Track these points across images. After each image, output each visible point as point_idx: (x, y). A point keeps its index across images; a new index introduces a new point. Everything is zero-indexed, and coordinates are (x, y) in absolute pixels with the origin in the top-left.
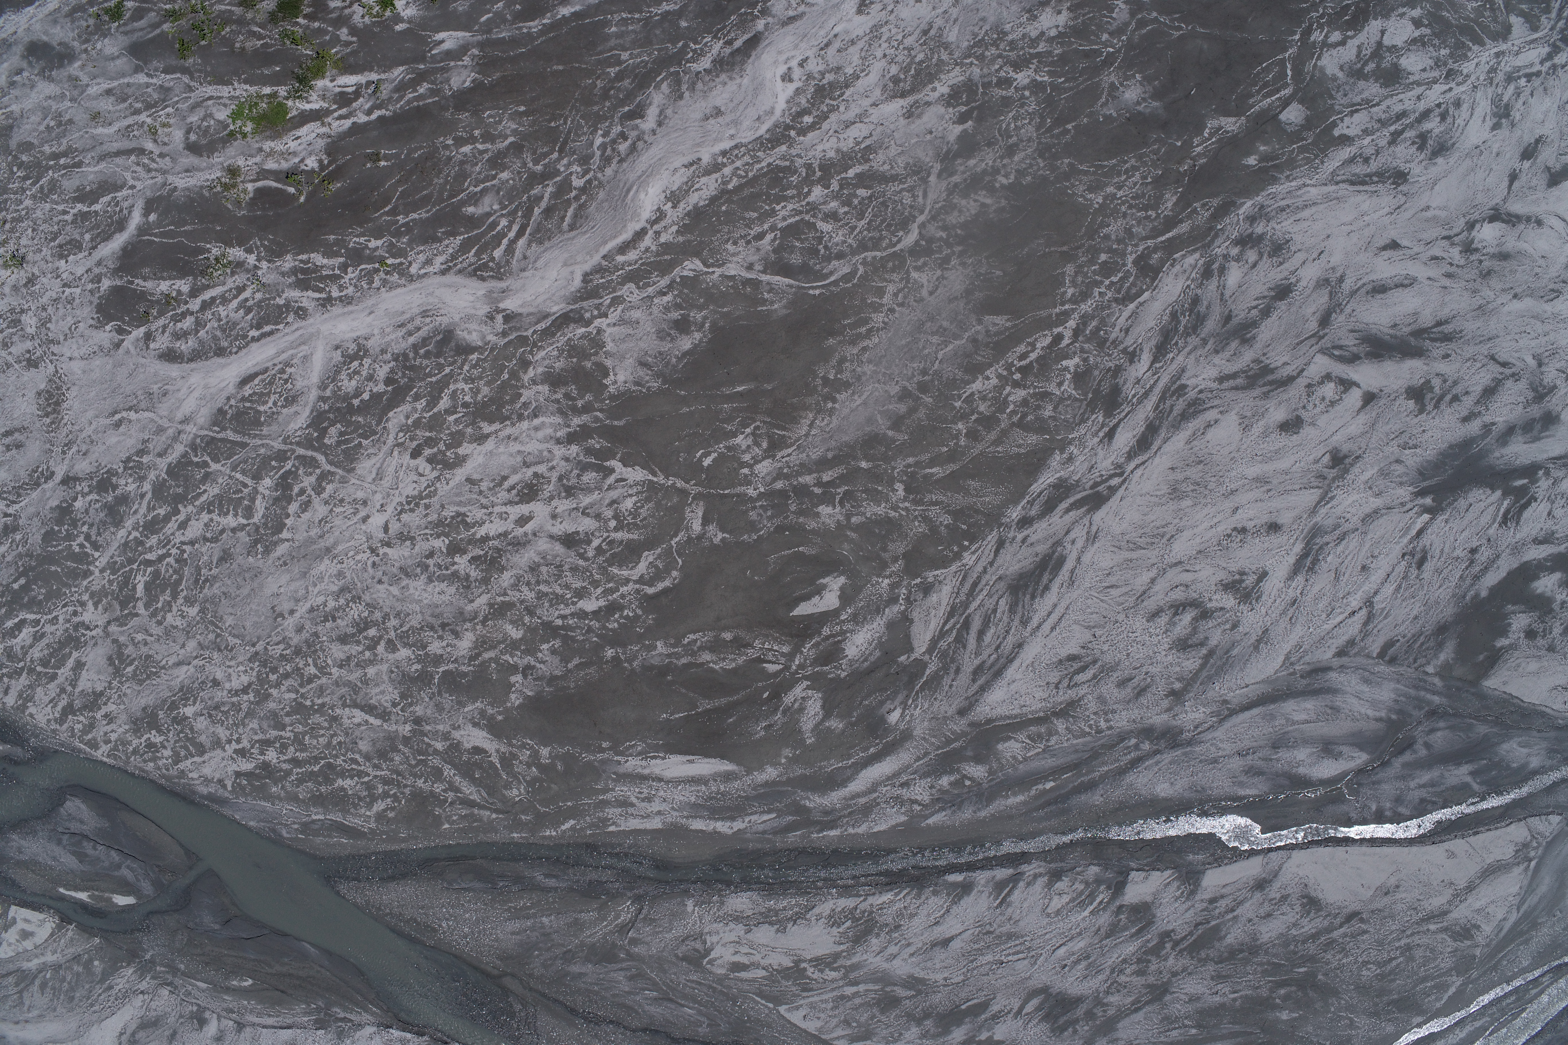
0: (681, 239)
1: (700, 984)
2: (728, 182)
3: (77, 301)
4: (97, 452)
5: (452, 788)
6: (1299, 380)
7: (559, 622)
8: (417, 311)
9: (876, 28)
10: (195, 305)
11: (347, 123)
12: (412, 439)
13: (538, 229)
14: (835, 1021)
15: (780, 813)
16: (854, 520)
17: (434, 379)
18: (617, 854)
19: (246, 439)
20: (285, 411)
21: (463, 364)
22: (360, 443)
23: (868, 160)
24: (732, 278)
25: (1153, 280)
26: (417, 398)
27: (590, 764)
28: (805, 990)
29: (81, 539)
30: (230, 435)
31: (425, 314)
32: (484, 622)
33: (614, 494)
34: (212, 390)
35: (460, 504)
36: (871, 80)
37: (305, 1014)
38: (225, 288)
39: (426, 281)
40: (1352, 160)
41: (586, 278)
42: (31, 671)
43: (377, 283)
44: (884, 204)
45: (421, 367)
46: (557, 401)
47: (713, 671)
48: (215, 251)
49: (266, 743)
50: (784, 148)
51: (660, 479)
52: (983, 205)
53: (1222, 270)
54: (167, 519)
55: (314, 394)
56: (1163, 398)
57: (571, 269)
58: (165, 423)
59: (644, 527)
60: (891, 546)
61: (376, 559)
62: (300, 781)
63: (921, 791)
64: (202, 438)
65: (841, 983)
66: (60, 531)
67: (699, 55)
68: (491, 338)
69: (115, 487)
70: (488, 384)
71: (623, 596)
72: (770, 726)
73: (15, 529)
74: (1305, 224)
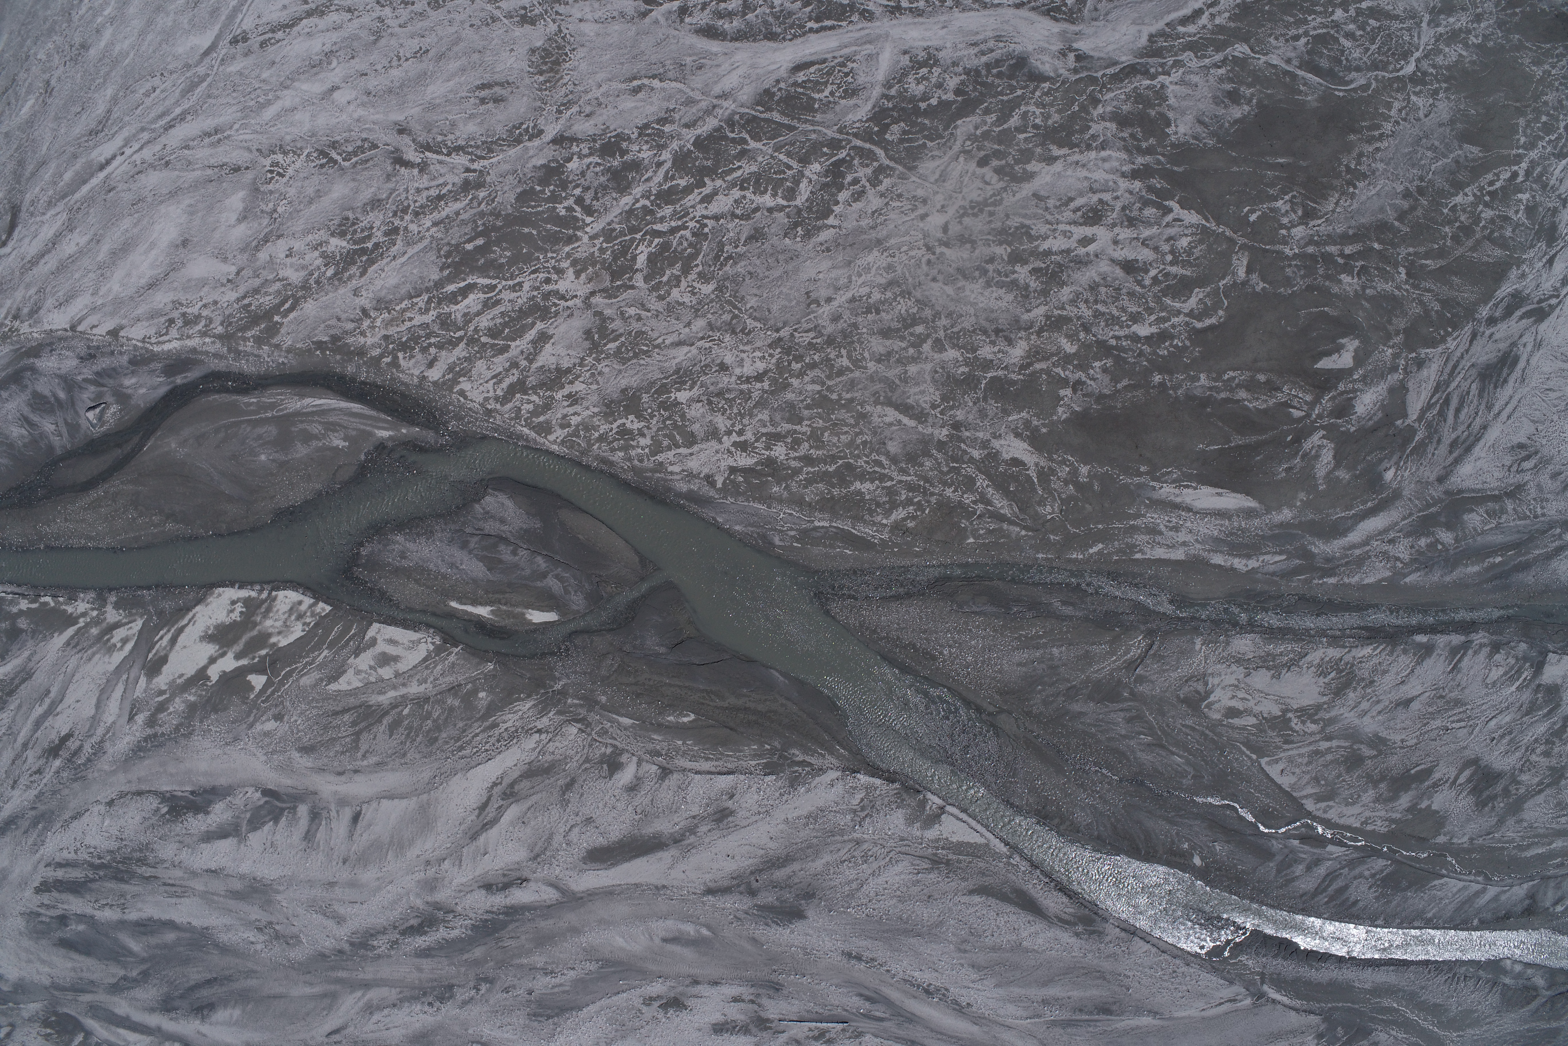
0: (1232, 25)
1: (1193, 729)
4: (604, 116)
5: (984, 500)
7: (1113, 342)
8: (990, 34)
12: (979, 149)
14: (1307, 777)
15: (1291, 556)
16: (1368, 291)
17: (1005, 98)
19: (795, 123)
20: (843, 102)
21: (1035, 90)
22: (924, 145)
24: (1274, 66)
26: (987, 111)
27: (1126, 486)
28: (1286, 742)
29: (571, 202)
30: (776, 116)
31: (998, 38)
32: (1039, 333)
33: (1171, 231)
34: (759, 71)
35: (1025, 216)
37: (755, 756)
39: (1000, 11)
41: (1151, 37)
42: (472, 341)
44: (1389, 36)
45: (992, 84)
46: (1123, 139)
47: (1247, 408)
49: (776, 437)
51: (1212, 225)
52: (1461, 55)
54: (688, 190)
55: (877, 92)
57: (1138, 28)
58: (697, 95)
59: (1197, 265)
61: (932, 257)
62: (809, 482)
63: (1402, 550)
64: (742, 116)
65: (1318, 737)
66: (543, 192)
68: (1062, 71)
69: (624, 153)
70: (1059, 111)
71: (1173, 326)
72: (1290, 469)
73: (480, 185)
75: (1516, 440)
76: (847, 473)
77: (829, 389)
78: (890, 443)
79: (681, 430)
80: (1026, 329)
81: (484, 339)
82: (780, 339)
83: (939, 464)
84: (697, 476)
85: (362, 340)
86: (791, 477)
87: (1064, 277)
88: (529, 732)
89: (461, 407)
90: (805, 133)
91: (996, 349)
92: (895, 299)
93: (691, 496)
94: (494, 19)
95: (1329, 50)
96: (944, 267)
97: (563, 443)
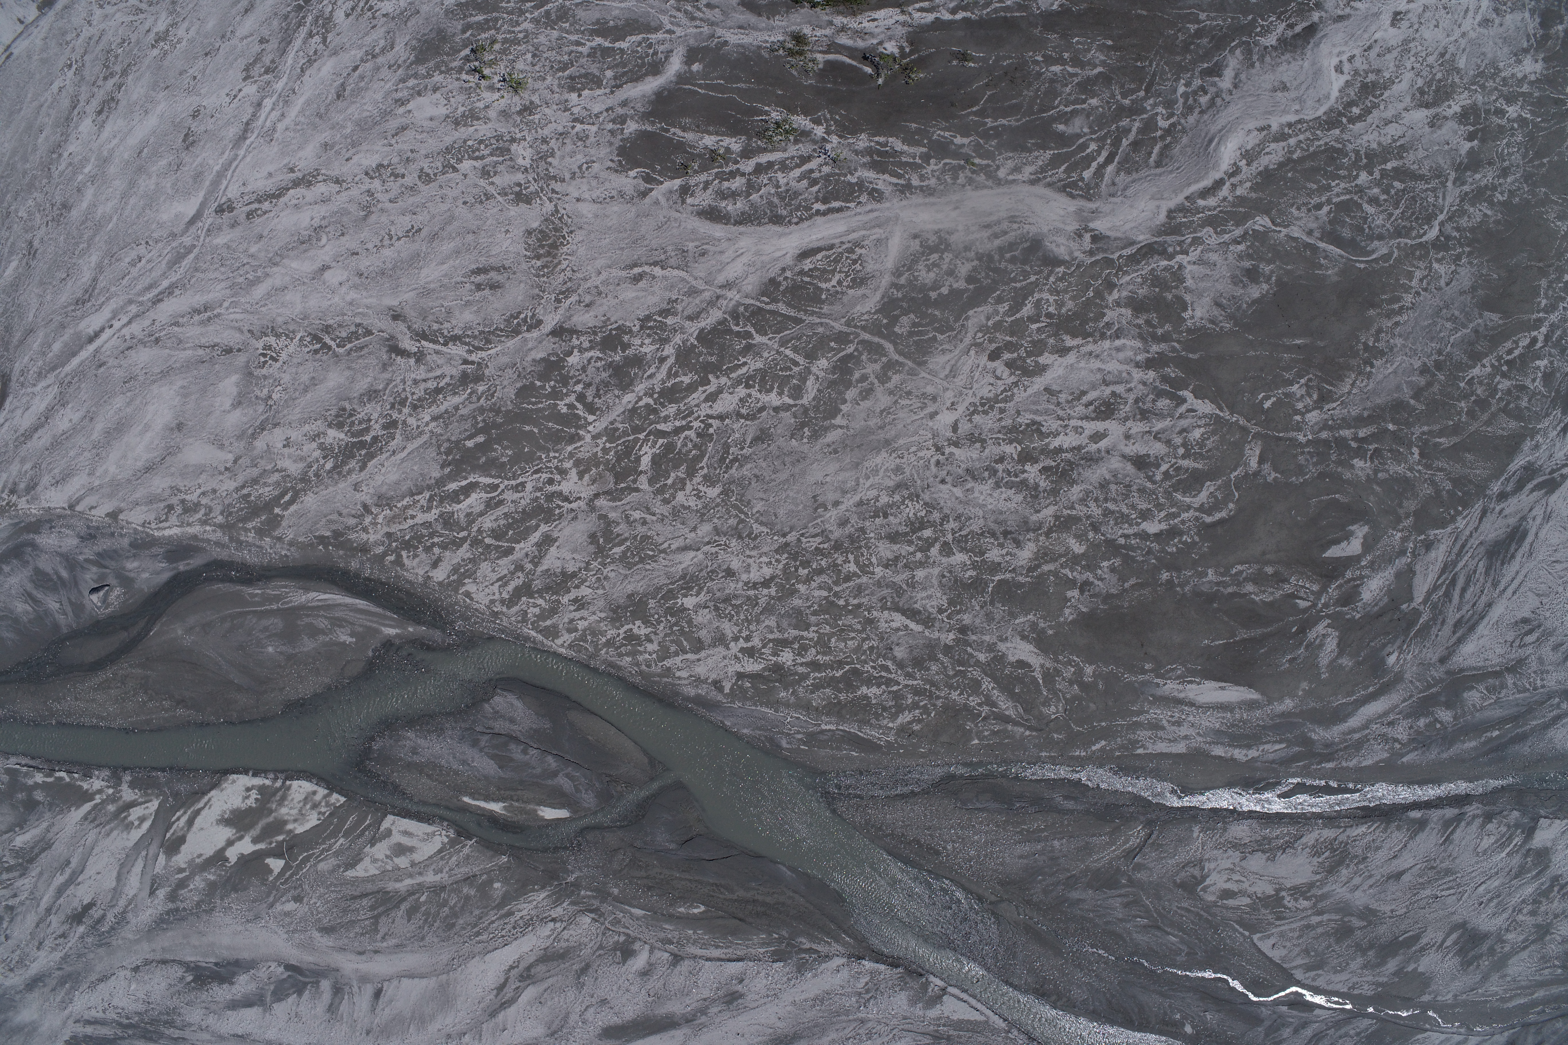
0: (1253, 195)
1: (1189, 911)
2: (1293, 152)
3: (592, 139)
4: (605, 306)
5: (989, 702)
7: (1122, 541)
8: (1003, 214)
9: (1406, 42)
10: (748, 166)
11: (930, 17)
12: (991, 341)
13: (1126, 159)
14: (1298, 949)
15: (1289, 744)
16: (1380, 475)
17: (1018, 285)
19: (801, 315)
20: (851, 292)
21: (1049, 276)
22: (935, 337)
23: (1402, 158)
24: (1295, 239)
26: (999, 300)
27: (1130, 684)
28: (1279, 918)
29: (572, 398)
30: (782, 308)
31: (1012, 219)
32: (1047, 534)
33: (1184, 423)
34: (764, 258)
35: (1036, 412)
36: (1401, 87)
37: (763, 945)
38: (786, 155)
41: (1170, 213)
42: (476, 542)
43: (961, 180)
45: (1005, 270)
46: (1139, 326)
47: (1253, 602)
48: (775, 116)
49: (784, 643)
50: (1337, 132)
51: (1226, 415)
52: (1485, 215)
54: (692, 388)
55: (886, 281)
57: (1157, 203)
58: (700, 284)
59: (1209, 457)
60: (1405, 503)
61: (941, 457)
62: (816, 687)
63: (1401, 732)
64: (747, 307)
65: (1310, 912)
66: (543, 387)
67: (1266, 31)
68: (1077, 254)
69: (625, 346)
70: (1073, 298)
71: (1183, 522)
72: (1294, 659)
73: (478, 378)
75: (1520, 615)
76: (854, 678)
77: (836, 595)
78: (896, 649)
79: (689, 636)
80: (1034, 531)
81: (488, 541)
82: (787, 544)
83: (945, 668)
84: (705, 681)
85: (364, 536)
86: (799, 682)
87: (1075, 476)
88: (544, 920)
89: (468, 607)
90: (812, 326)
91: (1004, 552)
93: (699, 700)
94: (488, 197)
95: (1352, 218)
96: (953, 468)
97: (570, 646)
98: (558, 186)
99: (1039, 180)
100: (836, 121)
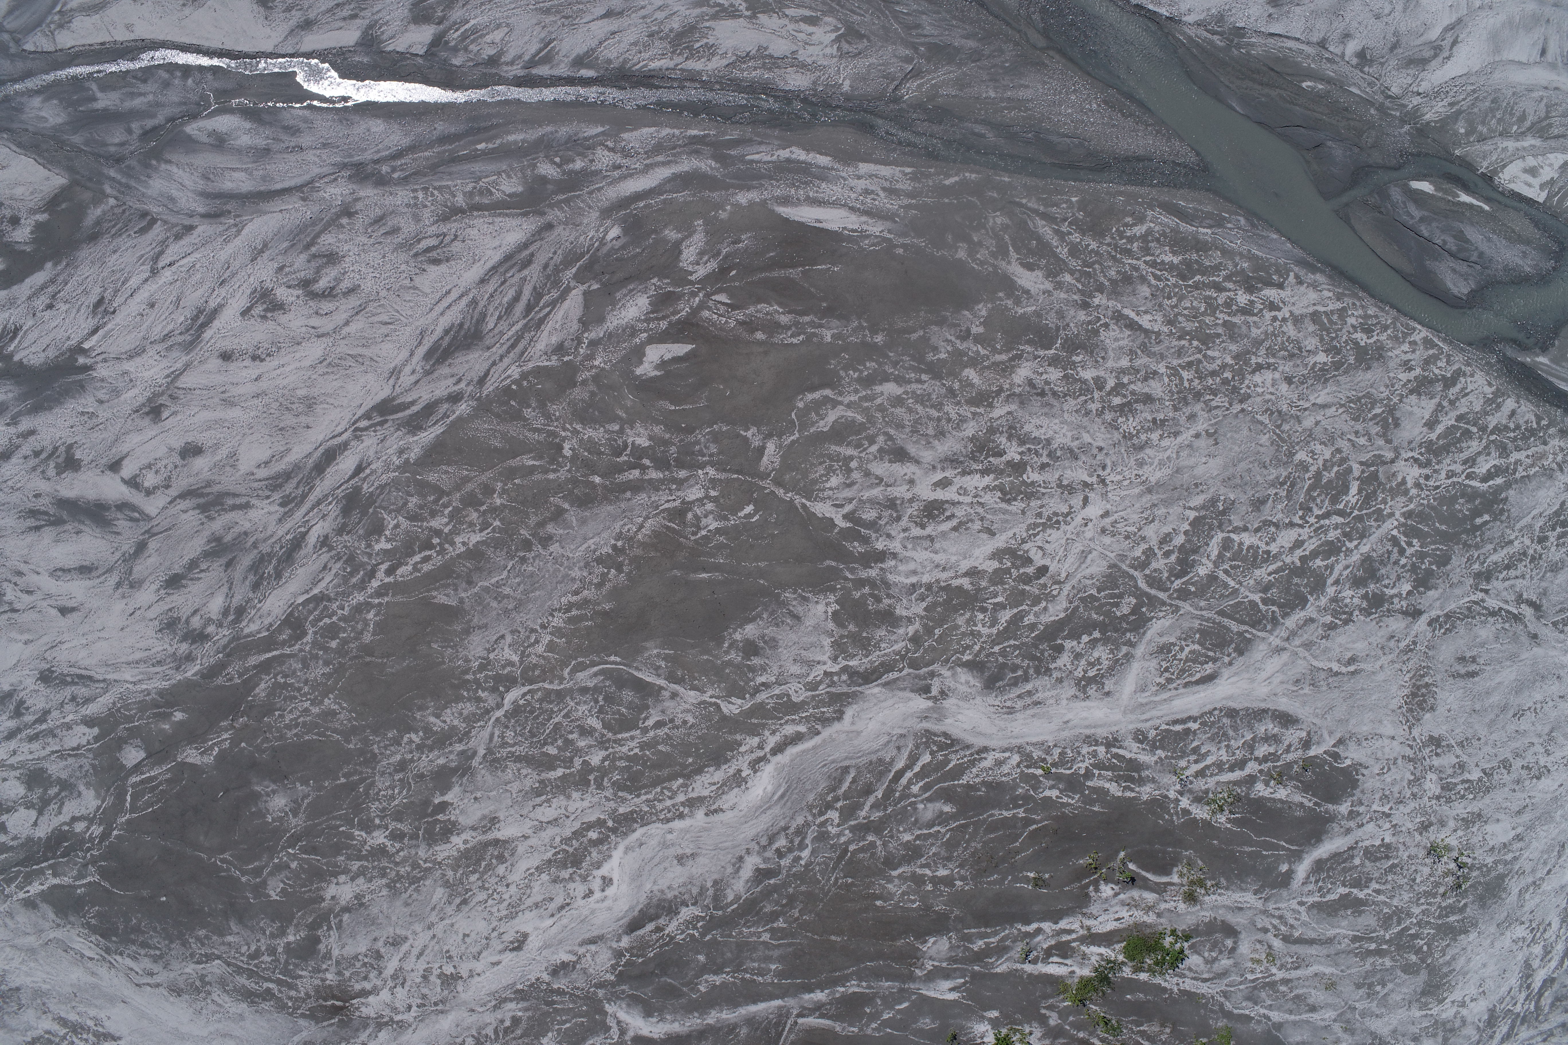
0: (738, 737)
1: (852, 12)
2: (682, 786)
5: (1061, 236)
6: (175, 494)
7: (924, 377)
9: (512, 916)
11: (1063, 924)
13: (881, 774)
15: (741, 159)
18: (908, 145)
19: (1218, 619)
22: (1099, 592)
24: (694, 688)
25: (291, 614)
30: (1234, 627)
31: (1011, 711)
33: (847, 493)
34: (1247, 676)
35: (1005, 512)
37: (1253, 45)
38: (1217, 778)
39: (1005, 744)
40: (87, 701)
41: (839, 716)
42: (1483, 429)
44: (533, 735)
45: (1024, 657)
46: (889, 596)
47: (780, 304)
48: (1222, 818)
52: (438, 716)
53: (226, 612)
55: (1140, 650)
56: (304, 496)
57: (854, 728)
58: (1301, 652)
59: (823, 456)
62: (1217, 268)
63: (603, 158)
64: (1264, 629)
67: (691, 923)
68: (946, 673)
71: (856, 391)
72: (734, 243)
74: (142, 645)
75: (443, 268)
76: (1185, 271)
77: (1200, 351)
78: (1148, 294)
79: (1323, 327)
80: (1014, 394)
81: (1474, 430)
82: (1241, 402)
85: (1562, 444)
87: (970, 446)
88: (1425, 96)
89: (1488, 374)
90: (1209, 608)
91: (1044, 376)
92: (1138, 432)
94: (1461, 744)
96: (1090, 461)
97: (1414, 329)
98: (1409, 752)
99: (978, 753)
100: (1169, 813)
